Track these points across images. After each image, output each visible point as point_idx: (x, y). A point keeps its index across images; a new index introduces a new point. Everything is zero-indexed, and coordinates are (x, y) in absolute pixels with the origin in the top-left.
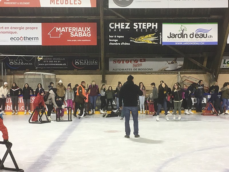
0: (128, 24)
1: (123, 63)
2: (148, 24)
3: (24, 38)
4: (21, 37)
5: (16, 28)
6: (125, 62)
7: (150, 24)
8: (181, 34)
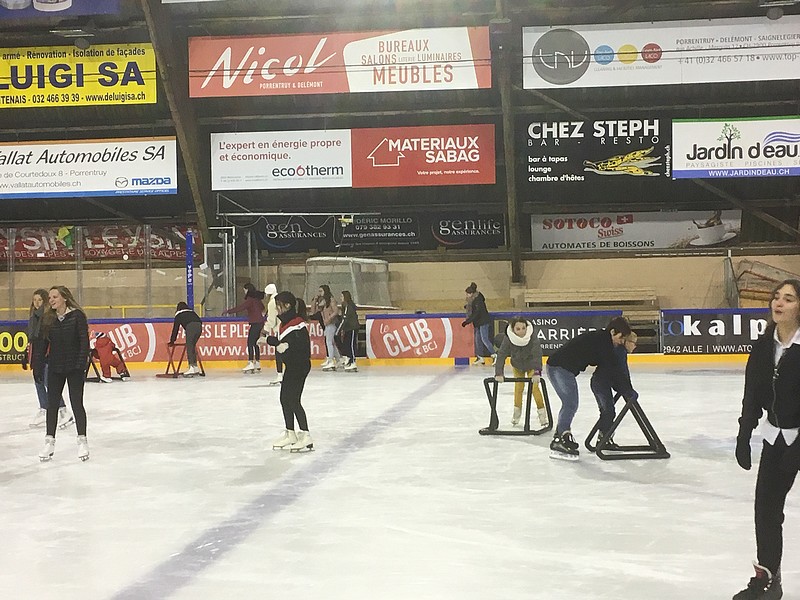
0: (579, 125)
1: (570, 227)
2: (632, 122)
3: (308, 168)
4: (300, 168)
5: (286, 145)
6: (575, 225)
7: (639, 123)
8: (726, 147)
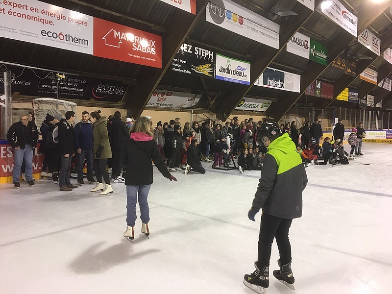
3: (66, 36)
4: (60, 34)
5: (51, 15)
7: (208, 52)
8: (228, 69)
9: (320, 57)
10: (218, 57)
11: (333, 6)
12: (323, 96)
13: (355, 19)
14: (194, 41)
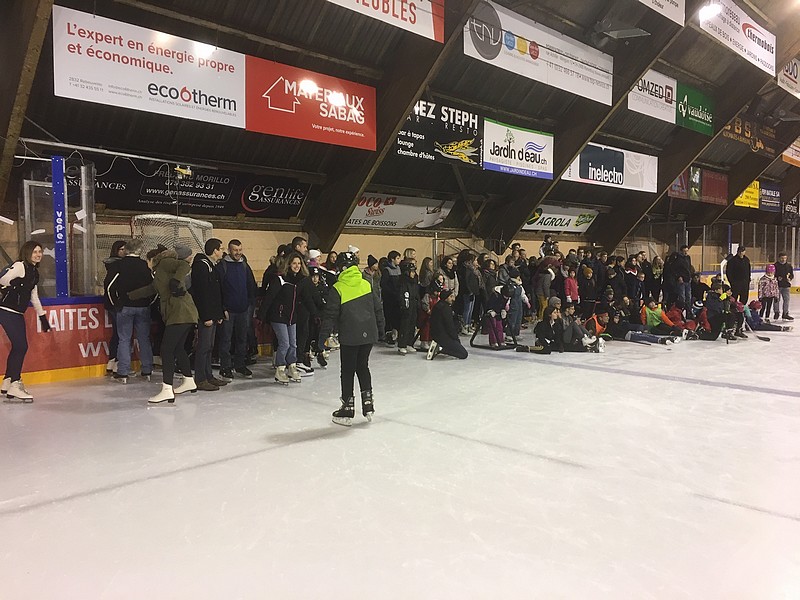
0: (433, 106)
2: (463, 113)
3: (194, 93)
4: (184, 90)
5: (166, 53)
7: (467, 115)
8: (508, 148)
9: (698, 118)
10: (488, 125)
11: (724, 15)
12: (705, 199)
13: (770, 39)
14: (438, 95)
